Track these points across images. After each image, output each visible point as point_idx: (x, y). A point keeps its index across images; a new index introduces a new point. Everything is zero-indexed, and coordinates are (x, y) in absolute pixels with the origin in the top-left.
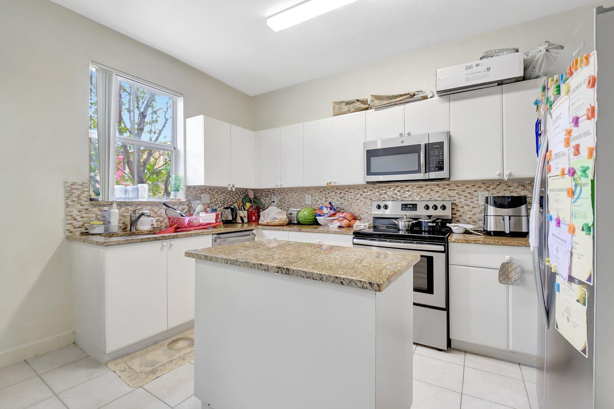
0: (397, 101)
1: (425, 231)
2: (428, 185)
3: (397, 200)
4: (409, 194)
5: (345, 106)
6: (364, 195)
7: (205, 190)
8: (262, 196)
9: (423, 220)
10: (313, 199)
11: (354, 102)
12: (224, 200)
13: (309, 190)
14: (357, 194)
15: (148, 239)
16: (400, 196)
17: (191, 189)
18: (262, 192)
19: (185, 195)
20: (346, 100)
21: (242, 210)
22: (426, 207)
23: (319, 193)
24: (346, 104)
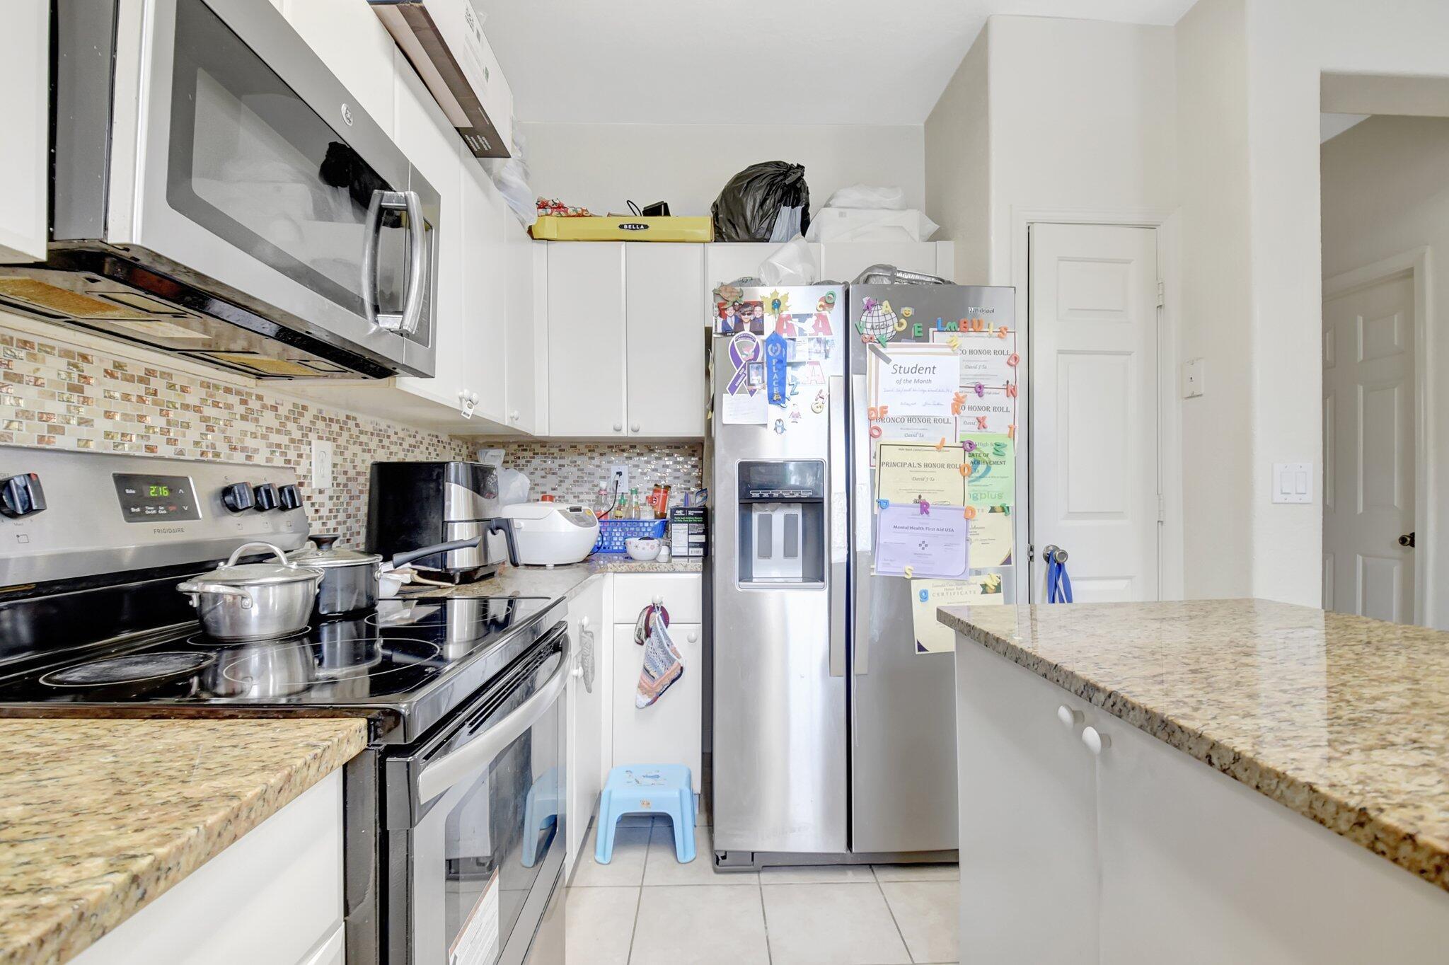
22: (228, 499)
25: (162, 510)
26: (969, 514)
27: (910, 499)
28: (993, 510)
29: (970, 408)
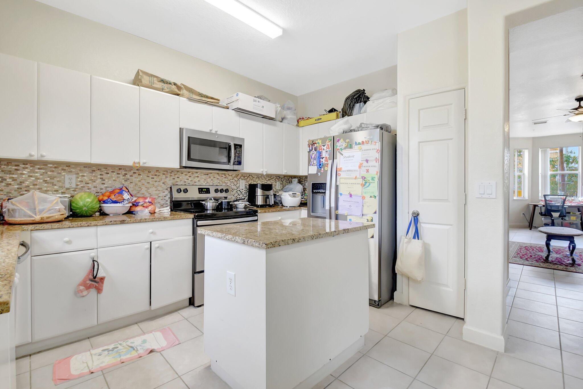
1: (225, 209)
2: (211, 173)
3: (189, 185)
4: (198, 180)
5: (158, 82)
9: (223, 201)
10: (79, 180)
11: (170, 84)
13: (69, 166)
16: (192, 181)
20: (163, 77)
22: (216, 191)
23: (91, 173)
24: (160, 80)
25: (204, 192)
26: (363, 198)
27: (347, 193)
28: (371, 197)
29: (364, 167)
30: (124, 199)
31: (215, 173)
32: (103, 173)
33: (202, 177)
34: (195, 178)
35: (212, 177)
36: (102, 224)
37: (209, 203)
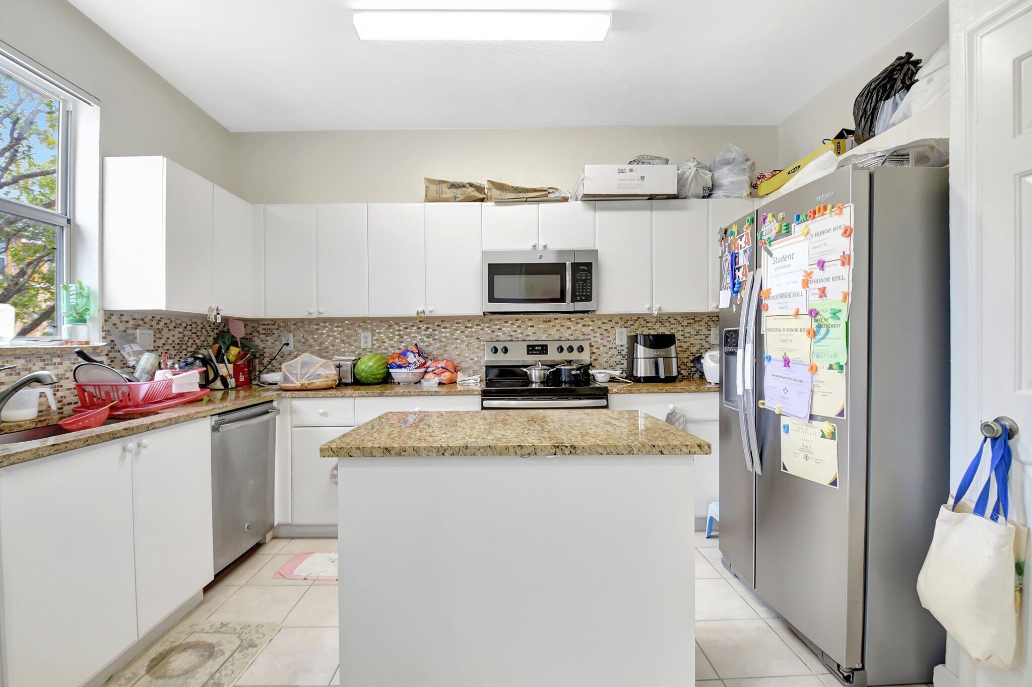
0: (529, 198)
1: (566, 382)
2: (557, 319)
3: (518, 340)
4: (532, 331)
5: (449, 189)
6: (467, 332)
7: (143, 320)
8: (255, 334)
9: (563, 367)
10: (375, 338)
11: (464, 186)
12: (181, 341)
13: (365, 322)
14: (456, 330)
15: (98, 439)
16: (521, 333)
17: (115, 319)
18: (256, 325)
19: (103, 331)
20: (452, 179)
21: (225, 363)
22: (560, 349)
23: (387, 328)
24: (450, 186)
25: (538, 352)
26: (813, 369)
27: (780, 356)
28: (831, 367)
29: (816, 281)
30: (410, 363)
31: (564, 319)
32: (401, 328)
33: (540, 326)
34: (527, 329)
35: (558, 326)
36: (358, 395)
37: (533, 371)
